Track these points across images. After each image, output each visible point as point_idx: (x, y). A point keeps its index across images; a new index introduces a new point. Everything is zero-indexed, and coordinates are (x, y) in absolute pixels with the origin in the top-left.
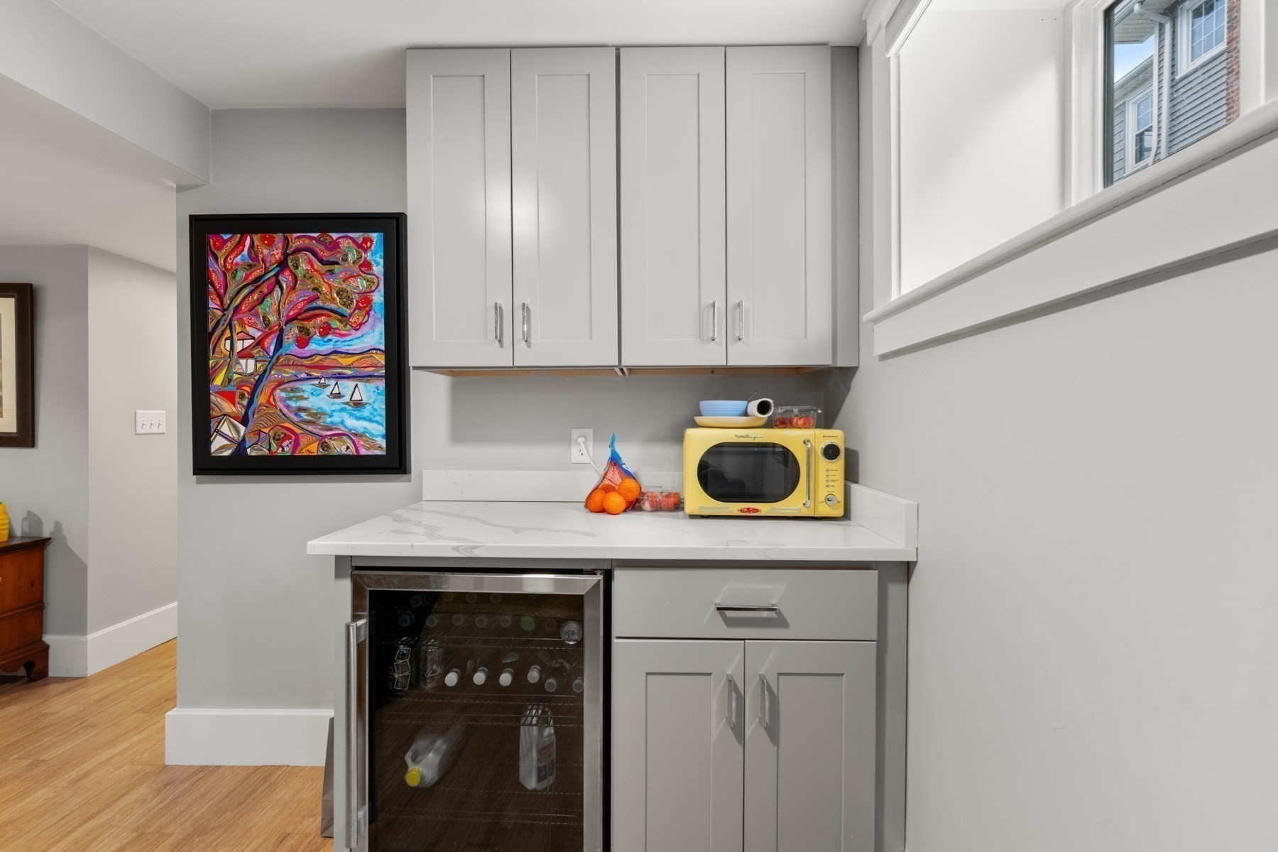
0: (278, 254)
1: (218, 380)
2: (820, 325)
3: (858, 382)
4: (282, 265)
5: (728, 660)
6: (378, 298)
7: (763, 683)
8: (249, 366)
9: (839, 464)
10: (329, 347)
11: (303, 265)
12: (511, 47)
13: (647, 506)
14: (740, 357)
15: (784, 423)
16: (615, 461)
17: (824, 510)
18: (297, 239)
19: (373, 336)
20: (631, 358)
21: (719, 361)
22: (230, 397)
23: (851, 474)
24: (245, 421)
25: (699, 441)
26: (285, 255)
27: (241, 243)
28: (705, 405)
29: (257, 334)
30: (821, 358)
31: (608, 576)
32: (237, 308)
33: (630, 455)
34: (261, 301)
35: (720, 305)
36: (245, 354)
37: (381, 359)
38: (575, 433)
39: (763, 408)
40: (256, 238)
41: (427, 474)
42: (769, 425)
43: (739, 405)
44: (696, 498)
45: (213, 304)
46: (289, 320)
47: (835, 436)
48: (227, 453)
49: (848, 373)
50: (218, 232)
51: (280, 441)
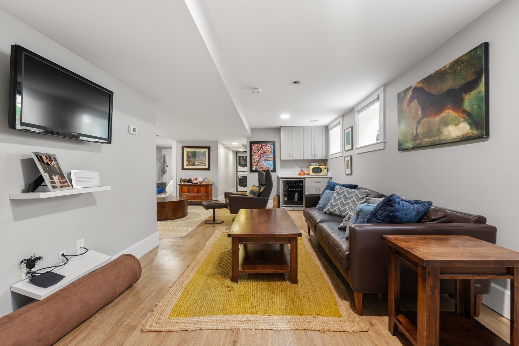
0: (260, 146)
1: (253, 161)
2: (324, 154)
3: (328, 161)
4: (261, 147)
5: (315, 186)
6: (272, 151)
7: (319, 188)
8: (257, 159)
9: (326, 169)
10: (267, 157)
11: (264, 147)
12: (292, 126)
13: (305, 175)
14: (316, 158)
15: (321, 165)
16: (302, 170)
17: (325, 174)
18: (263, 144)
19: (272, 156)
20: (305, 159)
21: (314, 159)
22: (255, 163)
23: (328, 171)
24: (257, 166)
25: (311, 167)
26: (261, 146)
27: (256, 145)
28: (312, 163)
29: (258, 156)
30: (324, 158)
31: (305, 179)
32: (256, 153)
33: (304, 169)
34: (258, 152)
35: (314, 153)
36: (256, 158)
37: (273, 158)
38: (295, 167)
39: (318, 164)
40: (258, 144)
41: (278, 172)
42: (319, 165)
43: (316, 163)
44: (311, 173)
45: (253, 152)
46: (262, 154)
47: (326, 167)
48: (254, 170)
49: (327, 160)
50: (253, 143)
51: (261, 168)
